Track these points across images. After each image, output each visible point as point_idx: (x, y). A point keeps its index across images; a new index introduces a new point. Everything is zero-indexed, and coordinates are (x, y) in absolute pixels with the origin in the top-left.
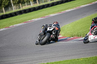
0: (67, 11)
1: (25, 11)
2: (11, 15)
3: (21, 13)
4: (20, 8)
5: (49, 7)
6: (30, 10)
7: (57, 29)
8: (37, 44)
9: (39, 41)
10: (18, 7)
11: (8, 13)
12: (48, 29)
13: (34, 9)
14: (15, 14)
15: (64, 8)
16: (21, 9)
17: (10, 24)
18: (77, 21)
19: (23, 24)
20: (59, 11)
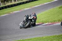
1: (9, 7)
3: (6, 7)
4: (5, 4)
5: (24, 4)
6: (12, 6)
13: (15, 5)
14: (2, 8)
18: (42, 13)
20: (30, 6)
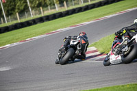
0: (107, 17)
1: (48, 18)
2: (28, 24)
3: (41, 20)
4: (40, 13)
6: (54, 17)
7: (83, 42)
8: (57, 63)
9: (60, 58)
10: (37, 12)
11: (24, 20)
12: (71, 43)
13: (61, 15)
14: (34, 22)
15: (103, 13)
16: (42, 15)
17: (27, 36)
19: (45, 35)
20: (95, 17)
